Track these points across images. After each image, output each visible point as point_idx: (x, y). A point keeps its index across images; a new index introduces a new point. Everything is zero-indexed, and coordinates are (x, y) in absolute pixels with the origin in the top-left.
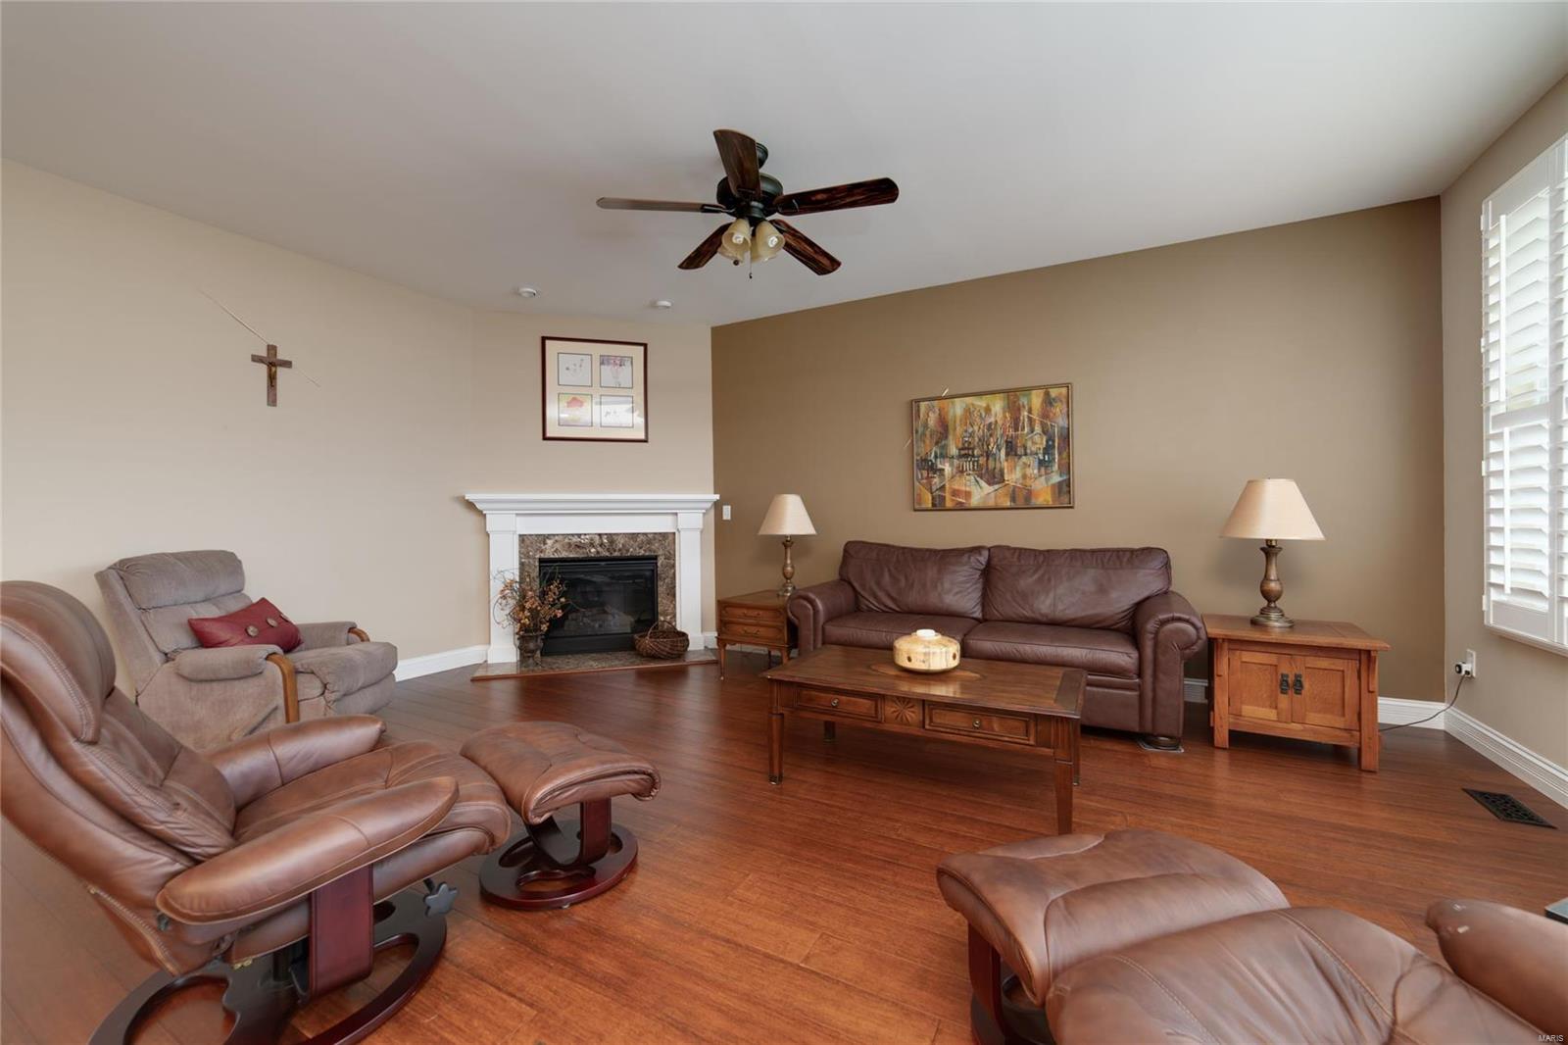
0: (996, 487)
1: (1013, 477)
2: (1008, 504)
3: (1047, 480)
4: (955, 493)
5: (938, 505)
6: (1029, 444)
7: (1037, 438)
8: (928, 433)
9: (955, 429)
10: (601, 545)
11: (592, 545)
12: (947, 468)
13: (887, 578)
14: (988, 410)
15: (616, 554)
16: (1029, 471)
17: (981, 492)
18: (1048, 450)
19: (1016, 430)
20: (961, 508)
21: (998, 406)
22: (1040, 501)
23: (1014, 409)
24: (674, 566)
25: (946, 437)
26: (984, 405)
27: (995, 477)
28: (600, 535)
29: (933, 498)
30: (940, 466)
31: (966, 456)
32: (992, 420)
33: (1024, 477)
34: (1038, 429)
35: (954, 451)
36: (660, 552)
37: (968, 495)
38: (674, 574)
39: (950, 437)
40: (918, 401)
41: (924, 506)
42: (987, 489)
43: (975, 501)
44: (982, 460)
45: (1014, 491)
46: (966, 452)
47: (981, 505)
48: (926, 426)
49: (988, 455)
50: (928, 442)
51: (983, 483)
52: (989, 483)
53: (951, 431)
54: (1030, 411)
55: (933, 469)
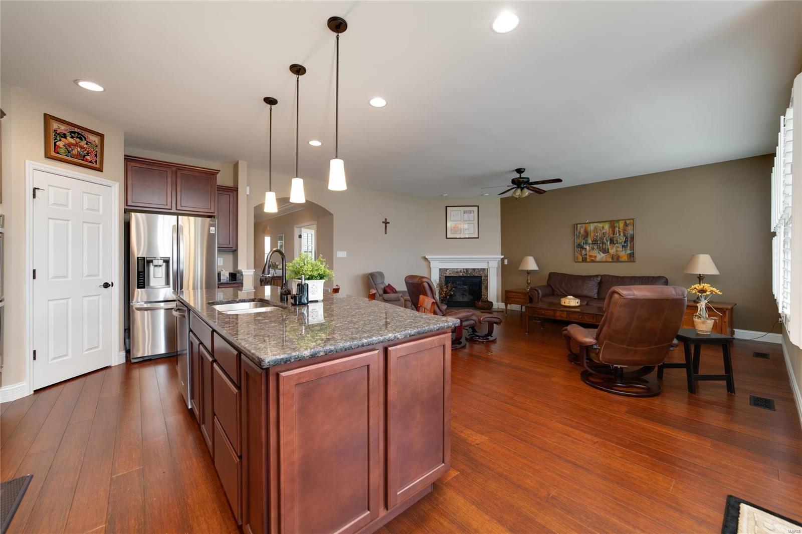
0: (606, 254)
1: (612, 251)
2: (611, 260)
3: (625, 252)
4: (591, 256)
5: (584, 260)
6: (619, 239)
7: (621, 238)
8: (581, 235)
9: (591, 234)
10: (464, 272)
11: (461, 272)
12: (588, 248)
13: (564, 284)
14: (603, 228)
15: (469, 275)
16: (618, 249)
17: (600, 256)
18: (626, 242)
19: (614, 234)
20: (593, 261)
21: (607, 226)
22: (623, 259)
23: (613, 227)
24: (487, 280)
25: (587, 237)
26: (602, 226)
27: (605, 251)
28: (464, 269)
29: (583, 258)
30: (585, 247)
31: (595, 243)
32: (605, 231)
33: (617, 251)
34: (622, 234)
35: (590, 242)
36: (483, 275)
37: (596, 257)
38: (487, 282)
39: (589, 237)
40: (577, 224)
41: (579, 261)
42: (603, 255)
43: (598, 259)
44: (601, 245)
45: (613, 256)
46: (595, 242)
47: (601, 261)
48: (580, 233)
49: (603, 243)
50: (580, 238)
51: (601, 253)
52: (603, 253)
53: (589, 235)
54: (619, 228)
55: (582, 248)
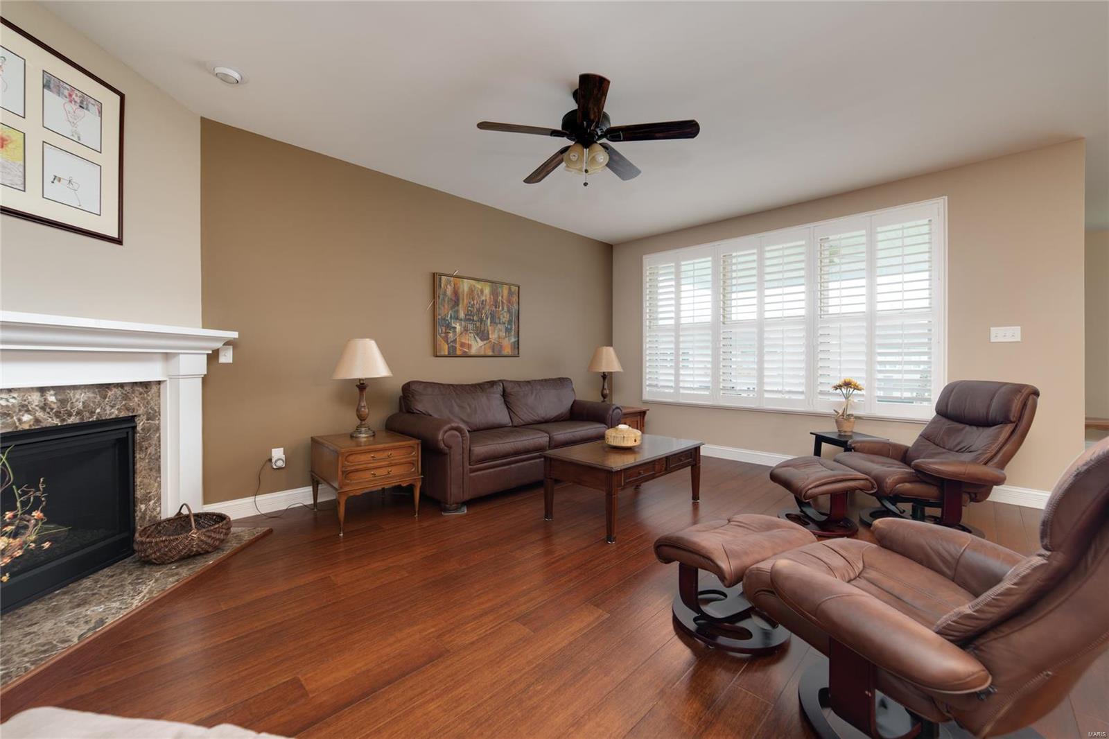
0: (485, 342)
1: (493, 337)
2: (491, 354)
3: (509, 340)
4: (463, 345)
5: (452, 354)
6: (501, 317)
7: (505, 314)
8: (446, 299)
9: (463, 300)
10: (44, 407)
11: (25, 408)
12: (458, 328)
14: (482, 291)
15: (72, 420)
16: (501, 333)
17: (477, 345)
18: (510, 322)
19: (496, 307)
20: (466, 355)
21: (487, 291)
22: (505, 352)
23: (494, 293)
24: (158, 429)
25: (458, 305)
26: (480, 287)
27: (484, 336)
28: (42, 390)
29: (449, 348)
30: (453, 325)
31: (469, 320)
32: (484, 298)
33: (499, 337)
34: (506, 309)
35: (462, 315)
36: (141, 411)
37: (469, 346)
38: (159, 437)
39: (460, 305)
40: (441, 275)
41: (442, 354)
42: (481, 343)
43: (473, 351)
44: (478, 324)
45: (494, 346)
46: (469, 318)
47: (477, 354)
48: (445, 294)
49: (481, 320)
50: (446, 306)
51: (478, 340)
52: (482, 340)
53: (461, 301)
54: (502, 297)
55: (449, 326)
